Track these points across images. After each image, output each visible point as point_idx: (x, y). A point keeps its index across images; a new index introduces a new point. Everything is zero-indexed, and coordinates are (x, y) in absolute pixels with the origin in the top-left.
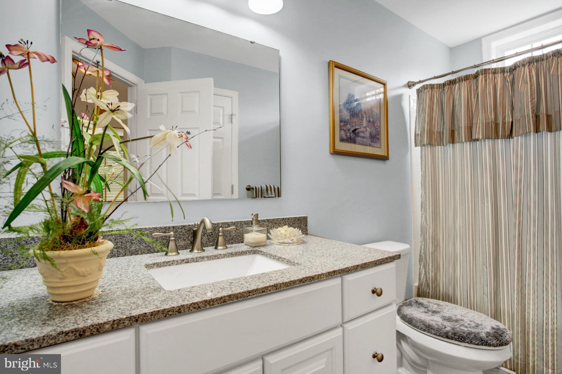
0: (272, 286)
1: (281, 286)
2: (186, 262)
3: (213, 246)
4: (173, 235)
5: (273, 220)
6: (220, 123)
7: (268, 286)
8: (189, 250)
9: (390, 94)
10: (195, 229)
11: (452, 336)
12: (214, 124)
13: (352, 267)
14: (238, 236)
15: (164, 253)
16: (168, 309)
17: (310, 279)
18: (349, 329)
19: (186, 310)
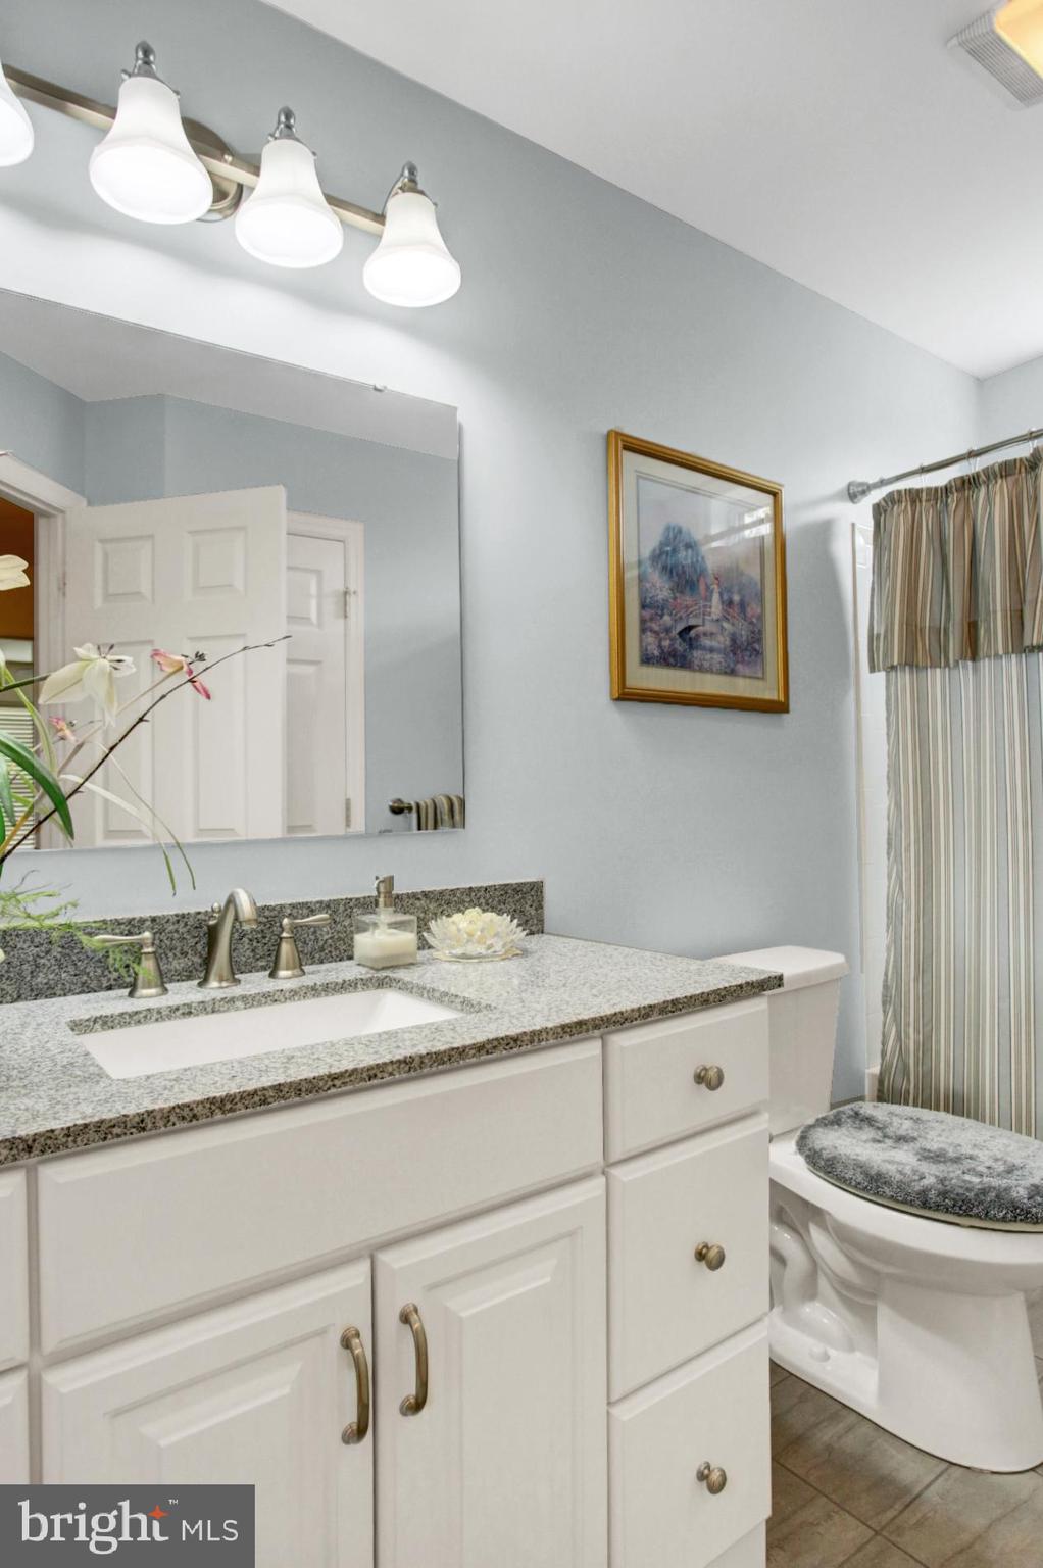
0: (399, 1061)
1: (422, 1062)
2: (183, 1014)
3: (266, 969)
4: (150, 941)
5: (441, 893)
6: (309, 619)
7: (388, 1061)
8: (196, 982)
9: (789, 523)
10: (212, 922)
11: (938, 1199)
12: (288, 622)
13: (633, 1010)
14: (340, 939)
15: (127, 991)
16: (111, 1120)
17: (508, 1045)
18: (625, 1179)
19: (160, 1123)
